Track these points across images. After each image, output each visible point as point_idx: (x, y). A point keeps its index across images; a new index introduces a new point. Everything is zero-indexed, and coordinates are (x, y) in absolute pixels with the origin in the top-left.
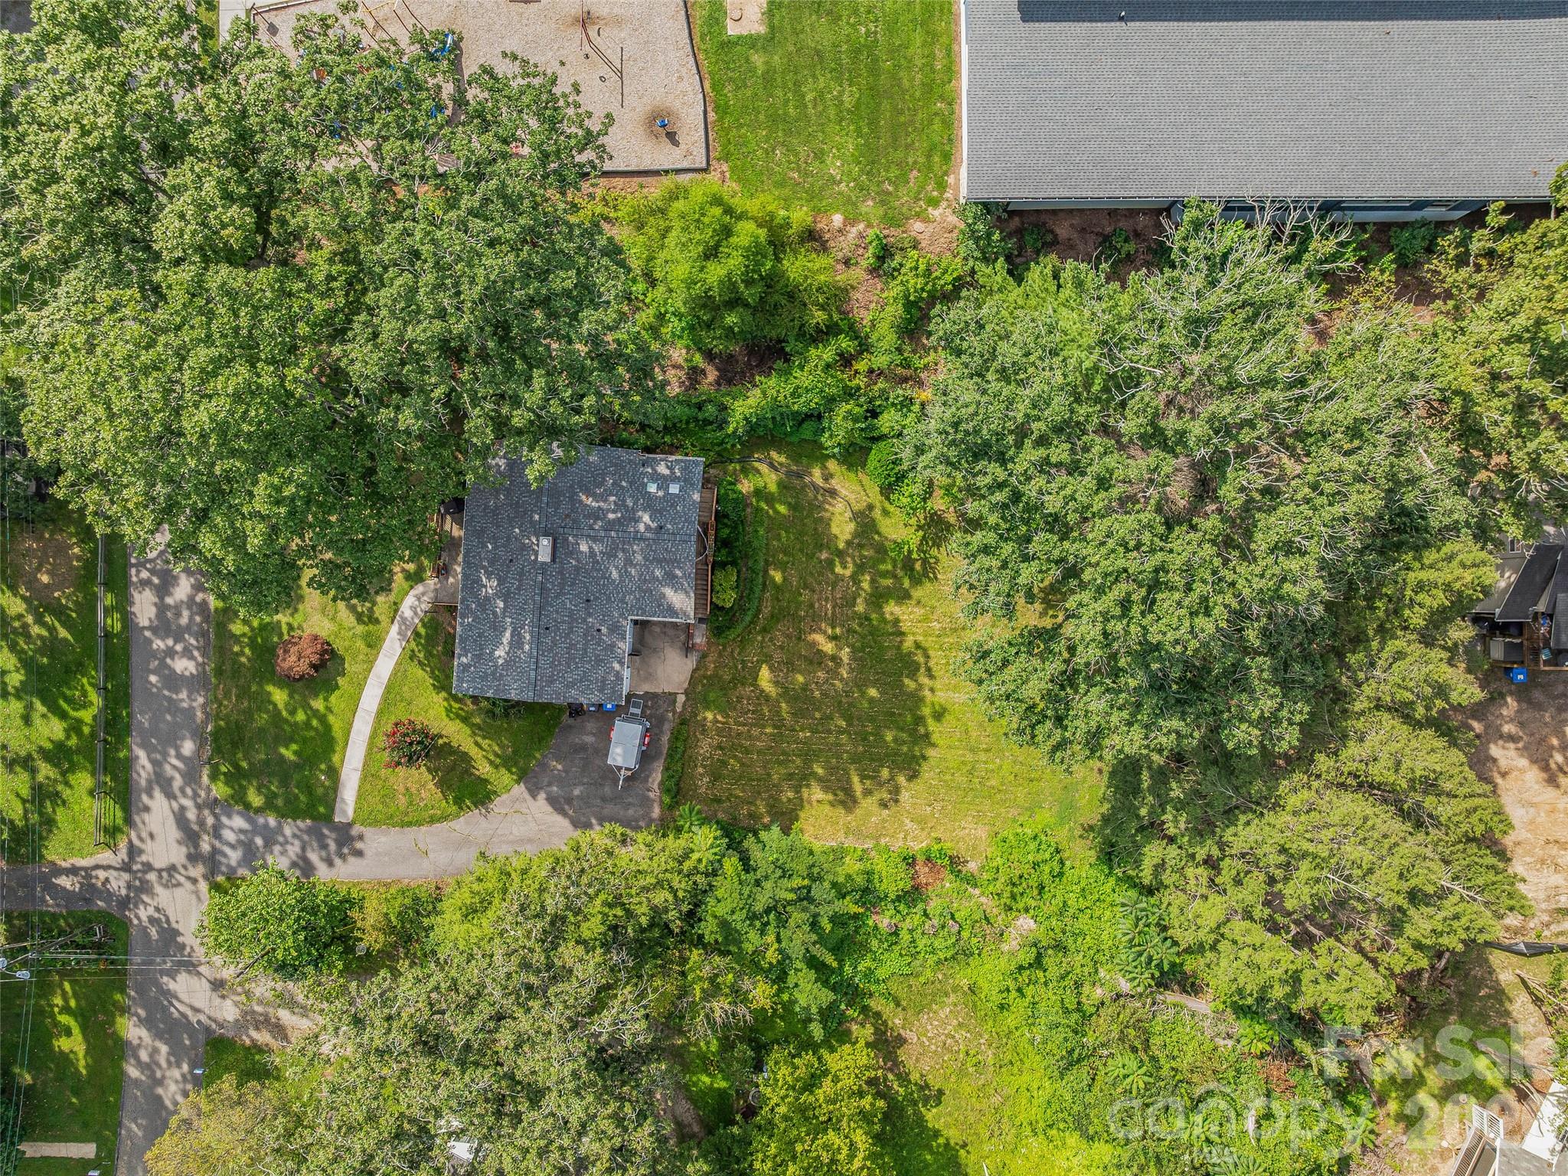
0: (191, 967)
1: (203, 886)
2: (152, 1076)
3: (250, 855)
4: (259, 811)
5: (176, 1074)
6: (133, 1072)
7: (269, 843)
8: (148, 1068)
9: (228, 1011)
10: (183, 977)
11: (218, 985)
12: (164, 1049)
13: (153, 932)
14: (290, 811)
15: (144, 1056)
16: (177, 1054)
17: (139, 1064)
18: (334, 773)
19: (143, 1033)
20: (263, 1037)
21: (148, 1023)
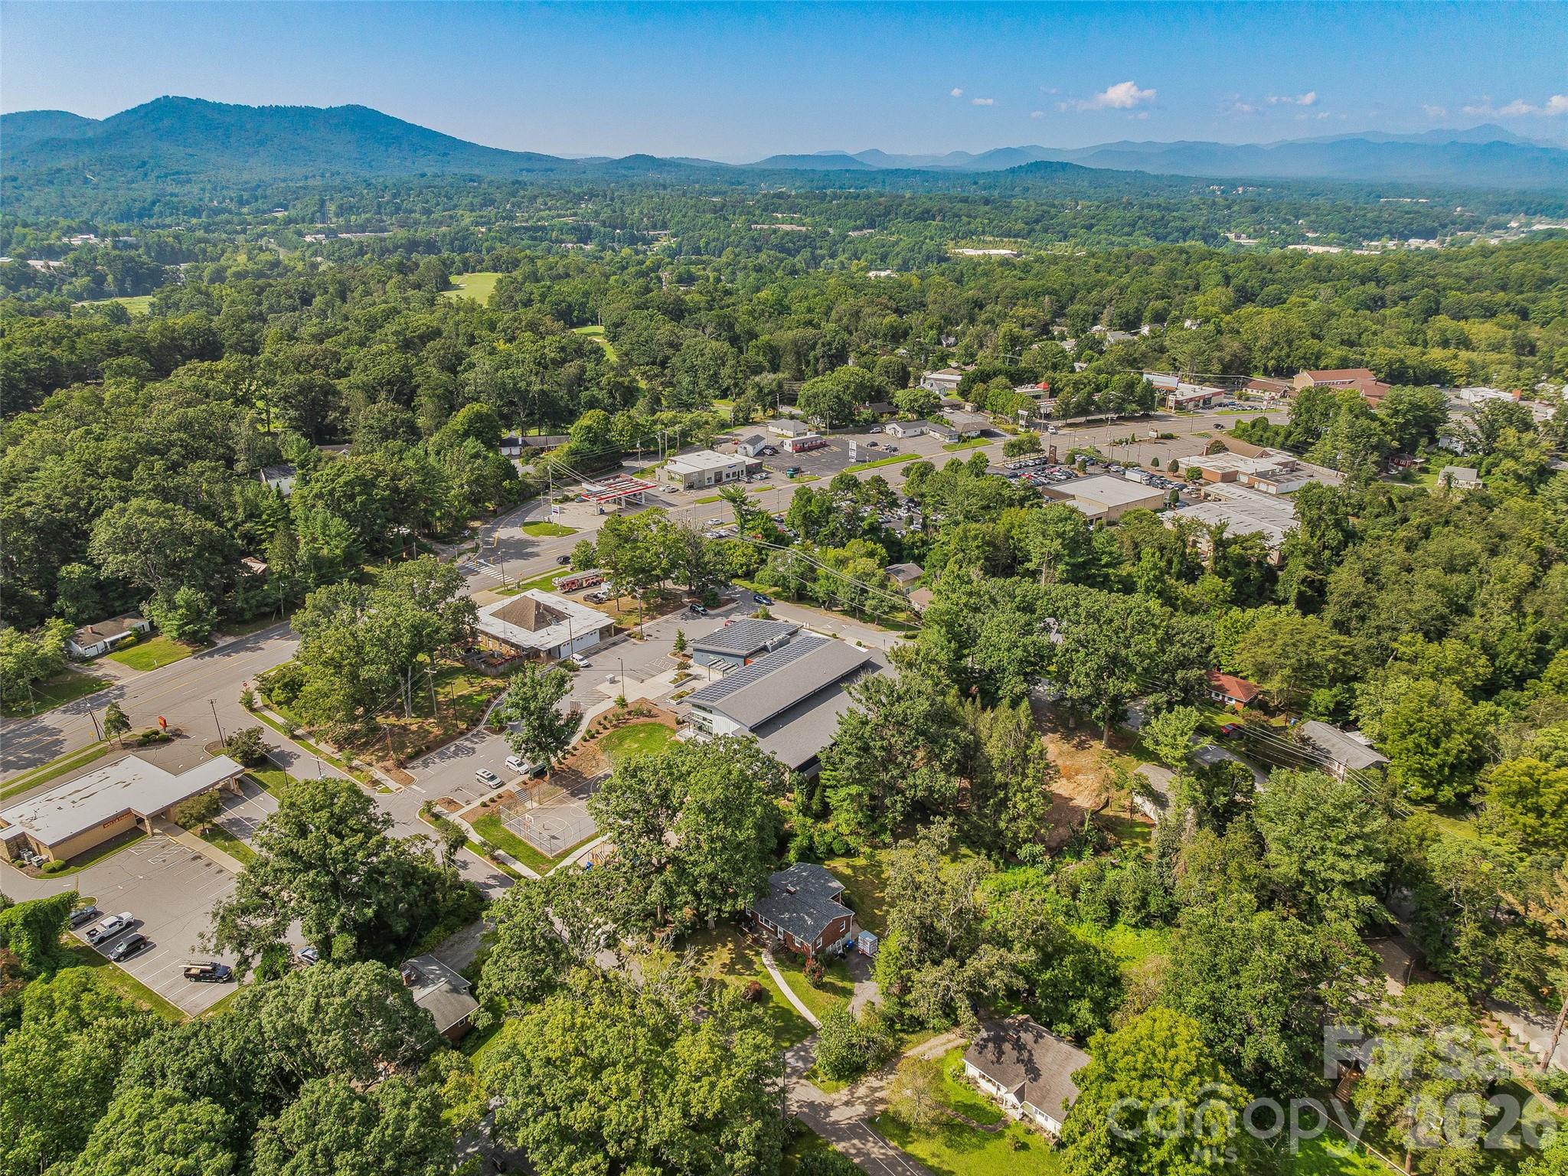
0: (830, 1107)
1: (803, 1081)
2: (864, 1154)
3: (805, 1060)
4: (792, 1046)
5: (870, 1144)
6: (856, 1161)
7: (806, 1051)
8: (859, 1153)
9: (861, 1109)
10: (832, 1113)
11: (847, 1103)
12: (856, 1141)
13: (805, 1110)
14: (800, 1039)
15: (853, 1151)
16: (863, 1138)
17: (856, 1155)
18: (800, 1017)
19: (843, 1144)
20: (881, 1107)
21: (840, 1139)
